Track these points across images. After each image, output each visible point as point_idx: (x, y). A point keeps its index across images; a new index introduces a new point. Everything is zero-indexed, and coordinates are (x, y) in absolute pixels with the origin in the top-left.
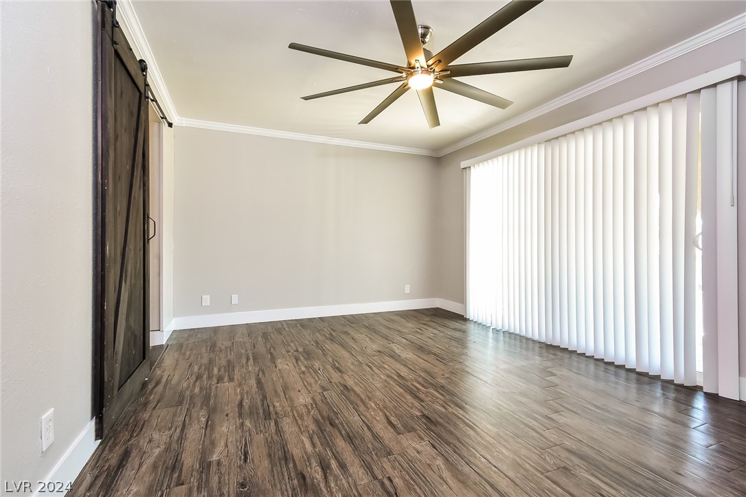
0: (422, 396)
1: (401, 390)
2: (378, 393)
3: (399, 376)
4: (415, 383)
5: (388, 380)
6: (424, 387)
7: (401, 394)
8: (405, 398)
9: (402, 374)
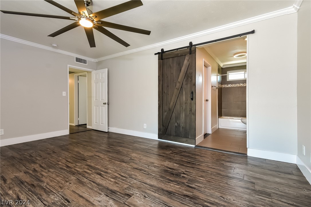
0: (86, 167)
1: (97, 167)
2: (107, 163)
3: (100, 174)
4: (90, 172)
5: (106, 170)
6: (85, 172)
7: (97, 165)
8: (94, 164)
9: (99, 176)
